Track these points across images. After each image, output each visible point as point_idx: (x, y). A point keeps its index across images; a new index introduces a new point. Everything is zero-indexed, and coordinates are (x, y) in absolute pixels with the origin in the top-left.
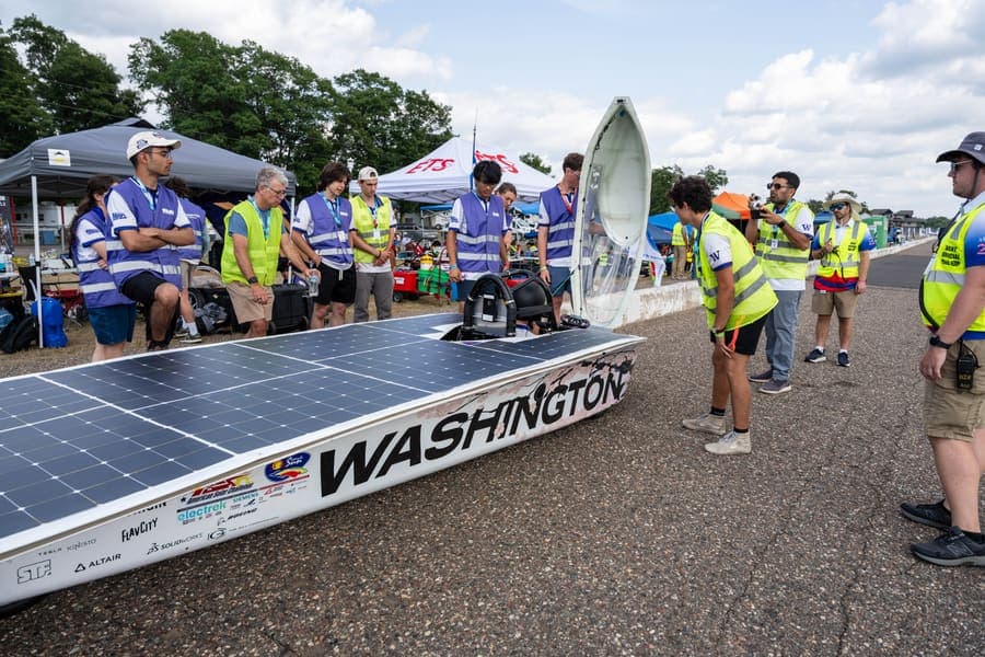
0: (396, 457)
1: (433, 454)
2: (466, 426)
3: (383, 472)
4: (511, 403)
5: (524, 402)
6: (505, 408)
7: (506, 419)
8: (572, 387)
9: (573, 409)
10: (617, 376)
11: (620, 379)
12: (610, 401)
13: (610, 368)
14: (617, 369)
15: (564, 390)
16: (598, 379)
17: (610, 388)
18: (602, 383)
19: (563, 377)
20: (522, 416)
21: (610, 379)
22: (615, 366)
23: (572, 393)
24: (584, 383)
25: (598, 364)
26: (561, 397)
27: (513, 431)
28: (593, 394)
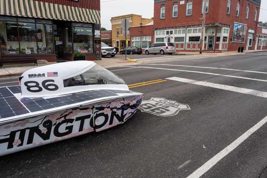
4: (22, 130)
5: (34, 129)
6: (19, 133)
7: (22, 138)
8: (77, 119)
9: (81, 129)
10: (119, 113)
11: (122, 113)
12: (116, 122)
13: (112, 109)
14: (118, 109)
15: (71, 121)
16: (102, 114)
17: (115, 118)
18: (106, 116)
19: (65, 116)
20: (36, 136)
21: (114, 114)
22: (116, 108)
23: (79, 122)
24: (88, 117)
25: (97, 108)
26: (69, 124)
27: (30, 141)
28: (100, 121)
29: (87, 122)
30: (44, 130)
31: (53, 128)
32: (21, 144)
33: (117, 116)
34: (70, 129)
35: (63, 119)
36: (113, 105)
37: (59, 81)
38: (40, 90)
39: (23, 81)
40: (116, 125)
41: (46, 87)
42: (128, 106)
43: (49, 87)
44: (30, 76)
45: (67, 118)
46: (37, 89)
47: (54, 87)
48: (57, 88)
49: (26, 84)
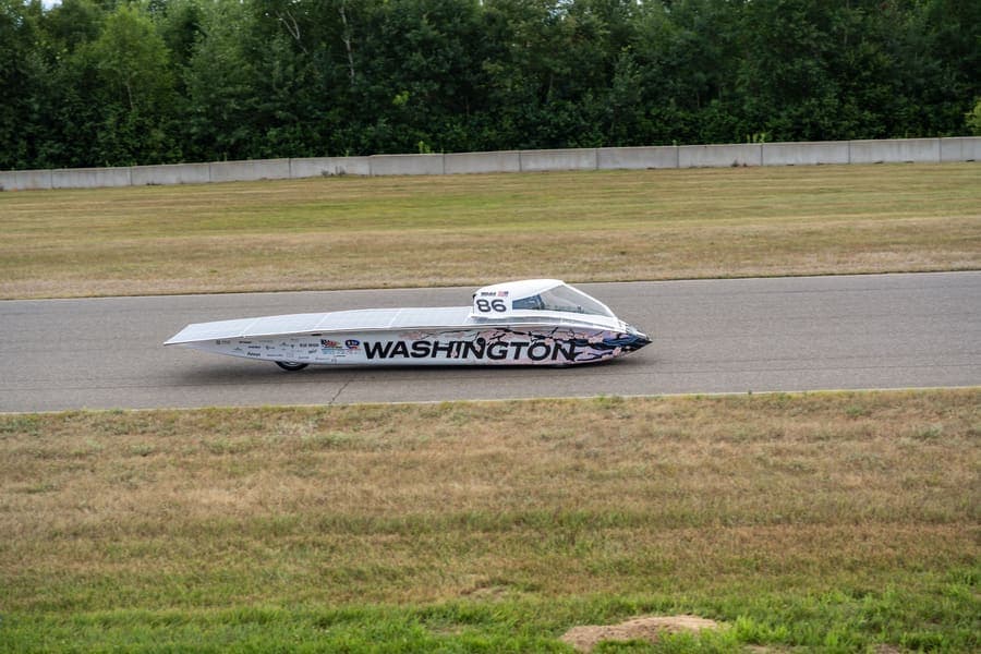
0: (395, 352)
1: (414, 355)
2: (431, 348)
3: (392, 356)
4: (459, 344)
5: (469, 345)
6: (455, 345)
7: (458, 350)
8: (513, 344)
9: (517, 357)
10: (567, 347)
11: (572, 349)
12: (561, 359)
13: (555, 340)
14: (565, 342)
15: (506, 345)
16: (543, 344)
17: (559, 352)
18: (548, 348)
19: (499, 337)
20: (470, 351)
21: (558, 347)
22: (561, 340)
23: (515, 348)
24: (527, 344)
25: (536, 336)
26: (503, 348)
27: (465, 356)
28: (539, 352)
29: (524, 350)
30: (478, 348)
31: (487, 347)
32: (457, 357)
33: (563, 351)
34: (504, 353)
35: (496, 340)
36: (556, 336)
37: (508, 302)
38: (489, 310)
39: (476, 299)
40: (561, 362)
41: (494, 307)
42: (584, 343)
43: (498, 308)
44: (483, 294)
45: (501, 340)
46: (486, 308)
47: (501, 308)
48: (504, 309)
49: (478, 302)
